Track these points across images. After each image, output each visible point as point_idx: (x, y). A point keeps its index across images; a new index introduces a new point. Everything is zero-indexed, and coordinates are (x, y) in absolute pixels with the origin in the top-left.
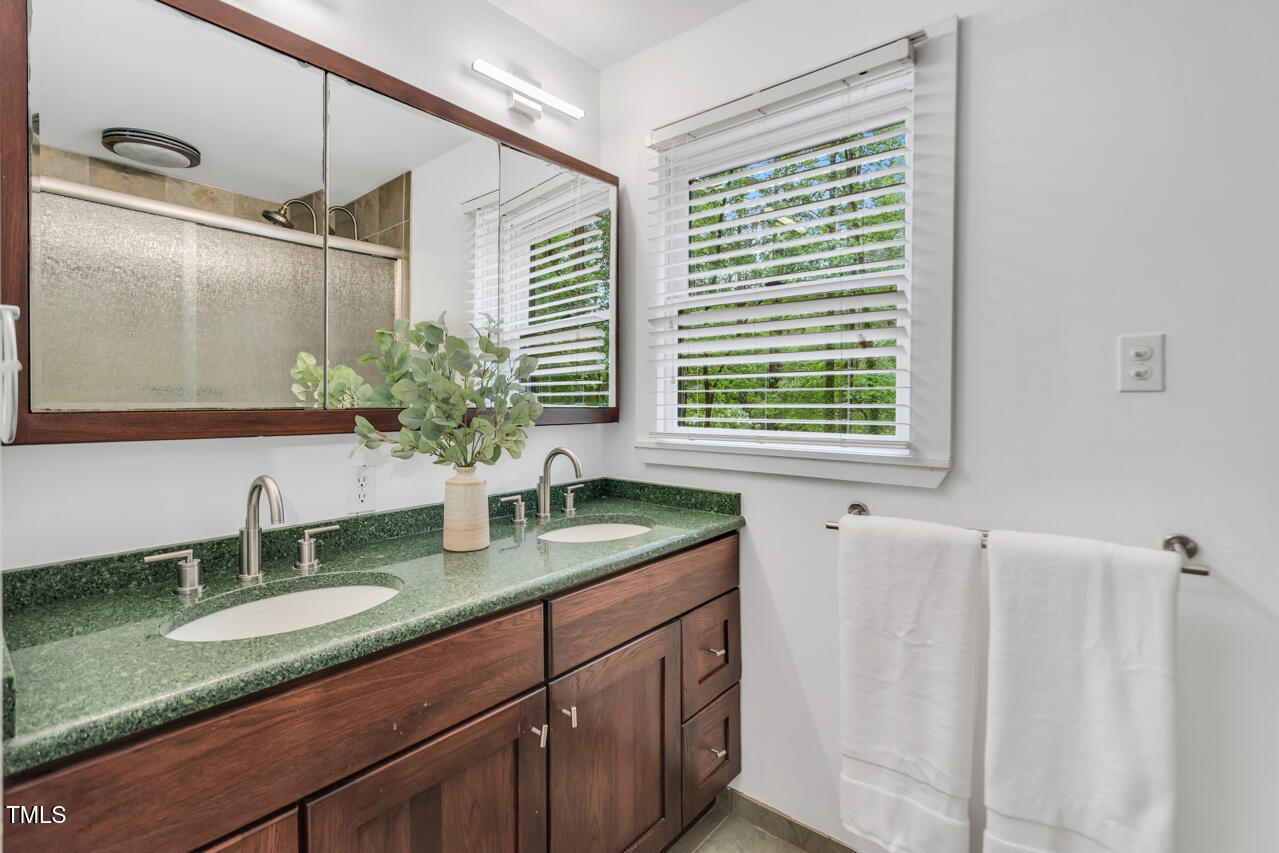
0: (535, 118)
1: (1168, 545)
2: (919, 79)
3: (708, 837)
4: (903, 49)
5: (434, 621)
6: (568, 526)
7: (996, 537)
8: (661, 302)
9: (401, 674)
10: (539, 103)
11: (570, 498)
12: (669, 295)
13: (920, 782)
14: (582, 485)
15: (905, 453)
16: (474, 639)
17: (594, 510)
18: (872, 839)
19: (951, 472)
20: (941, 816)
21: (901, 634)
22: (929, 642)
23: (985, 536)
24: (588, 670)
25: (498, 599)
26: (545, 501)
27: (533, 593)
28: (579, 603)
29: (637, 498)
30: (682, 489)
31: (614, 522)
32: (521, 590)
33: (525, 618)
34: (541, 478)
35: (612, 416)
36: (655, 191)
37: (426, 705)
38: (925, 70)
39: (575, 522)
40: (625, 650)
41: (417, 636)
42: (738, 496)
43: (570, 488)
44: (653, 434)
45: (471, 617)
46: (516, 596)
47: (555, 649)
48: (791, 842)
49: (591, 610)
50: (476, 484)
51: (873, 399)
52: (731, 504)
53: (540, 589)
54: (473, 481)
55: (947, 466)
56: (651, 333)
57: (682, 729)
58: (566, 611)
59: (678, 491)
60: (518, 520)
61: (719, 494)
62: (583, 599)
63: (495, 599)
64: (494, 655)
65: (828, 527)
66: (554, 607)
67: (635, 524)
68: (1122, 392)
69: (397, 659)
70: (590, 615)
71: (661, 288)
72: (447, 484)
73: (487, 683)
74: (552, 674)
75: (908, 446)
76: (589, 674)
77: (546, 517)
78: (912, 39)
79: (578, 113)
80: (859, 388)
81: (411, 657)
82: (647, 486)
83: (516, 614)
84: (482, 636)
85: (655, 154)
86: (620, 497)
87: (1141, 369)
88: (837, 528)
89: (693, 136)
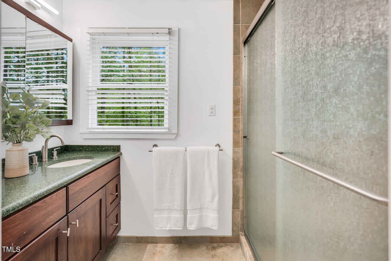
0: (37, 8)
1: (216, 146)
2: (170, 39)
3: (112, 253)
4: (167, 31)
5: (29, 200)
6: (56, 163)
7: (189, 148)
8: (90, 85)
9: (15, 223)
10: (40, 4)
11: (55, 153)
12: (93, 83)
13: (173, 210)
14: (60, 148)
15: (167, 130)
16: (43, 204)
17: (65, 156)
18: (163, 229)
19: (177, 135)
20: (178, 216)
21: (169, 175)
22: (175, 175)
23: (186, 148)
24: (80, 207)
25: (52, 188)
26: (45, 155)
27: (64, 184)
28: (77, 185)
29: (80, 151)
30: (100, 146)
31: (75, 159)
32: (60, 183)
33: (60, 193)
34: (43, 147)
35: (70, 123)
36: (88, 48)
37: (25, 233)
38: (171, 37)
39: (59, 161)
40: (91, 198)
41: (23, 206)
42: (119, 146)
43: (55, 149)
44: (88, 128)
45: (43, 196)
46: (59, 185)
47: (70, 202)
48: (137, 243)
49: (81, 187)
50: (23, 150)
51: (137, 117)
52: (117, 149)
53: (66, 182)
54: (21, 149)
55: (177, 133)
56: (88, 95)
57: (106, 220)
58: (73, 189)
59: (98, 146)
60: (34, 163)
61: (113, 146)
62: (78, 184)
63: (51, 188)
64: (50, 208)
65: (149, 151)
66: (69, 188)
67: (84, 159)
68: (209, 116)
69: (13, 218)
70: (80, 189)
71: (91, 80)
72: (7, 151)
73: (47, 219)
74: (69, 211)
75: (168, 129)
76: (80, 209)
77: (46, 161)
78: (169, 29)
79: (57, 12)
80: (132, 114)
81: (19, 216)
82: (85, 146)
83: (57, 192)
84: (45, 202)
85: (88, 35)
86: (73, 151)
87: (212, 111)
88: (152, 151)
89: (104, 34)
